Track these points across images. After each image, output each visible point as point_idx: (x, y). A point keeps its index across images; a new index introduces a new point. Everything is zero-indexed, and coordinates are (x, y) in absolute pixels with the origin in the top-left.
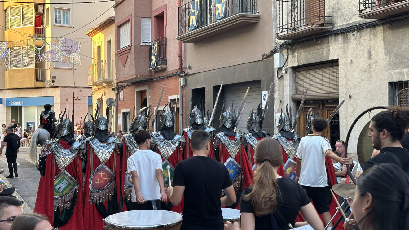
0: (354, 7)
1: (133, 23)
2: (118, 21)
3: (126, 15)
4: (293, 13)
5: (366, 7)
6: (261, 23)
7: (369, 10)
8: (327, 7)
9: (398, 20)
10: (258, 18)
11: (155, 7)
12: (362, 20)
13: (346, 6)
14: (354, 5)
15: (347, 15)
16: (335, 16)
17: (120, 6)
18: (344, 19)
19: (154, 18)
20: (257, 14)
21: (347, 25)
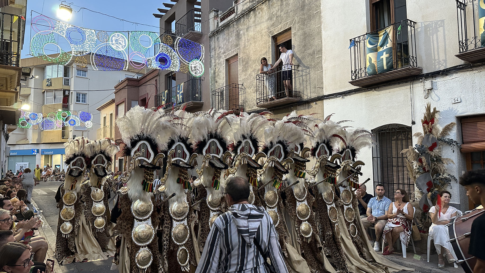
0: (254, 101)
1: (126, 104)
2: (117, 102)
3: (122, 99)
4: (221, 102)
5: (260, 101)
6: (204, 106)
7: (262, 103)
8: (240, 100)
9: (277, 109)
10: (202, 104)
11: (140, 95)
12: (259, 109)
13: (250, 100)
14: (254, 100)
15: (251, 105)
16: (245, 105)
17: (118, 93)
18: (250, 107)
19: (140, 101)
20: (202, 101)
21: (251, 110)
